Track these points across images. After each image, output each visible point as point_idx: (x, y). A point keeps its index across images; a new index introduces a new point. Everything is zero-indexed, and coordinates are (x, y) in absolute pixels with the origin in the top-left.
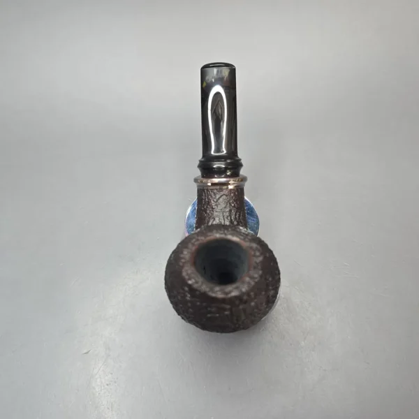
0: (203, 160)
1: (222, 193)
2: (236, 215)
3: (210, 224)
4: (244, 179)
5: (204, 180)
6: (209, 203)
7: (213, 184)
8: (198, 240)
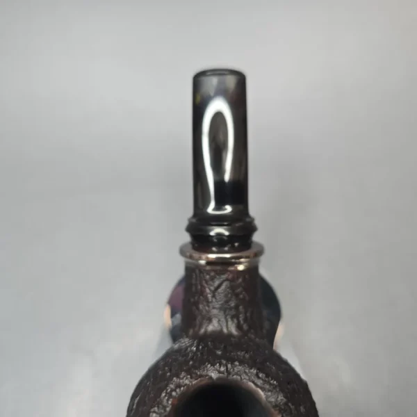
0: (194, 220)
1: (224, 277)
2: (246, 313)
3: (202, 331)
4: (259, 253)
5: (196, 255)
6: (202, 293)
7: (209, 263)
8: (179, 386)
